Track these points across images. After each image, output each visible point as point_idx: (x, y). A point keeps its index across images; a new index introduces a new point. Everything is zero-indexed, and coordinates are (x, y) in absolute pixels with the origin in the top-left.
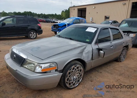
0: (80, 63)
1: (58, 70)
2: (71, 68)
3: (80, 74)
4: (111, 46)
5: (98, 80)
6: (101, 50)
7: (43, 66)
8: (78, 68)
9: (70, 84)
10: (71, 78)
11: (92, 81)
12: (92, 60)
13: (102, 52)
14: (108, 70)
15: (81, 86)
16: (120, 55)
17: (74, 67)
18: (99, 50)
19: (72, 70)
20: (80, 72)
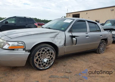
0: (51, 46)
1: (26, 49)
2: (41, 50)
3: (51, 57)
4: (87, 36)
5: (71, 65)
6: (74, 37)
7: (11, 43)
8: (48, 50)
9: (39, 65)
10: (41, 59)
11: (64, 66)
12: (65, 45)
13: (74, 39)
14: (84, 59)
15: (53, 69)
16: (99, 47)
17: (44, 49)
18: (72, 37)
19: (42, 52)
20: (51, 55)
